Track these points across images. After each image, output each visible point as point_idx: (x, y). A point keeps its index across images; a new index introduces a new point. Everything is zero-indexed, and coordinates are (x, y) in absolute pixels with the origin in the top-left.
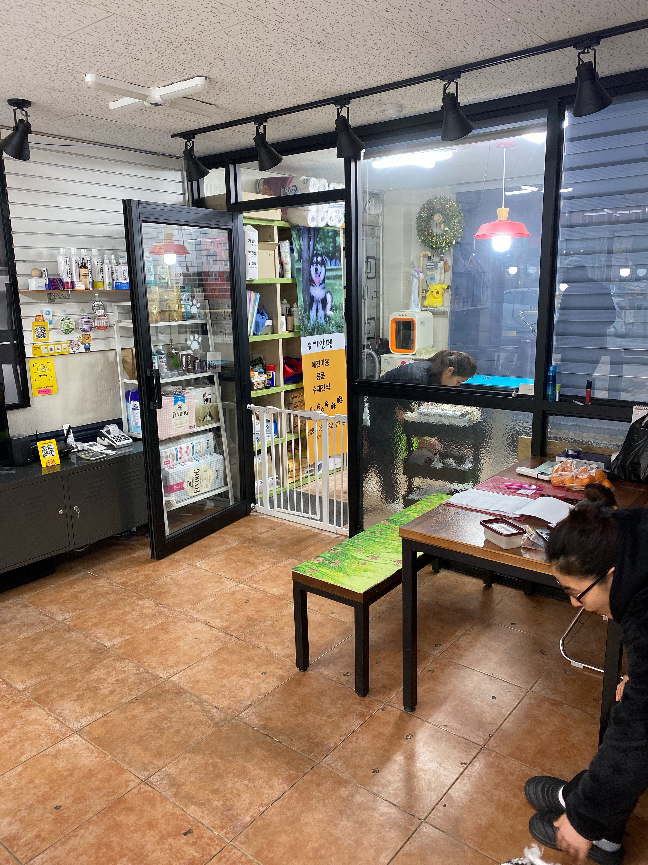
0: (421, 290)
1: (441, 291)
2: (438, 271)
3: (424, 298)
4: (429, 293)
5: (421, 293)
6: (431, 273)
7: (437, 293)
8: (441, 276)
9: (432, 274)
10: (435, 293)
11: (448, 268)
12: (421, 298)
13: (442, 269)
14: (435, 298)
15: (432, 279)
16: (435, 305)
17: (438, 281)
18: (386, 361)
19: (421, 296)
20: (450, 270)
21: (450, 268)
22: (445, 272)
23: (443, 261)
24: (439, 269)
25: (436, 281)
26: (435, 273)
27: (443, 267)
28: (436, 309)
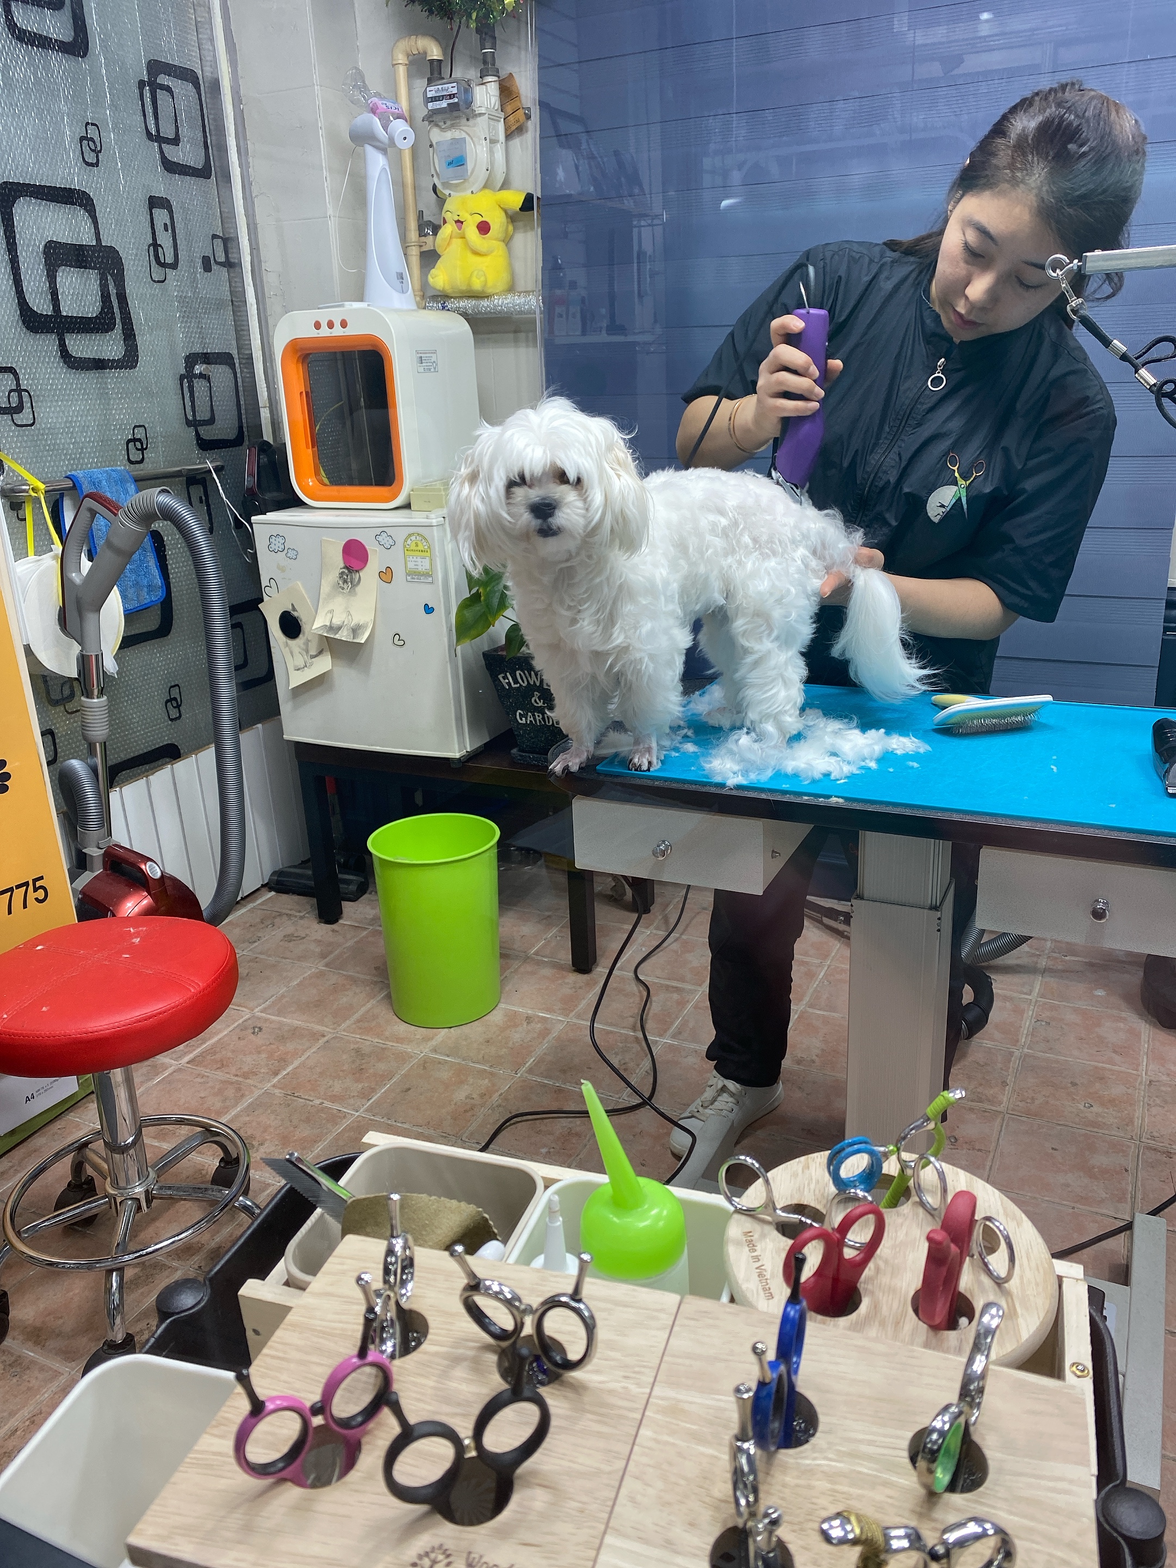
0: (413, 225)
1: (497, 221)
2: (481, 127)
3: (430, 258)
4: (447, 230)
5: (413, 235)
6: (449, 135)
7: (484, 228)
8: (491, 152)
9: (455, 141)
10: (471, 231)
11: (520, 114)
12: (415, 260)
13: (492, 118)
14: (476, 253)
15: (458, 162)
16: (477, 285)
17: (482, 176)
18: (277, 544)
19: (414, 252)
20: (529, 122)
21: (528, 117)
22: (509, 136)
23: (495, 78)
24: (481, 114)
25: (472, 173)
26: (464, 135)
27: (497, 106)
28: (485, 303)
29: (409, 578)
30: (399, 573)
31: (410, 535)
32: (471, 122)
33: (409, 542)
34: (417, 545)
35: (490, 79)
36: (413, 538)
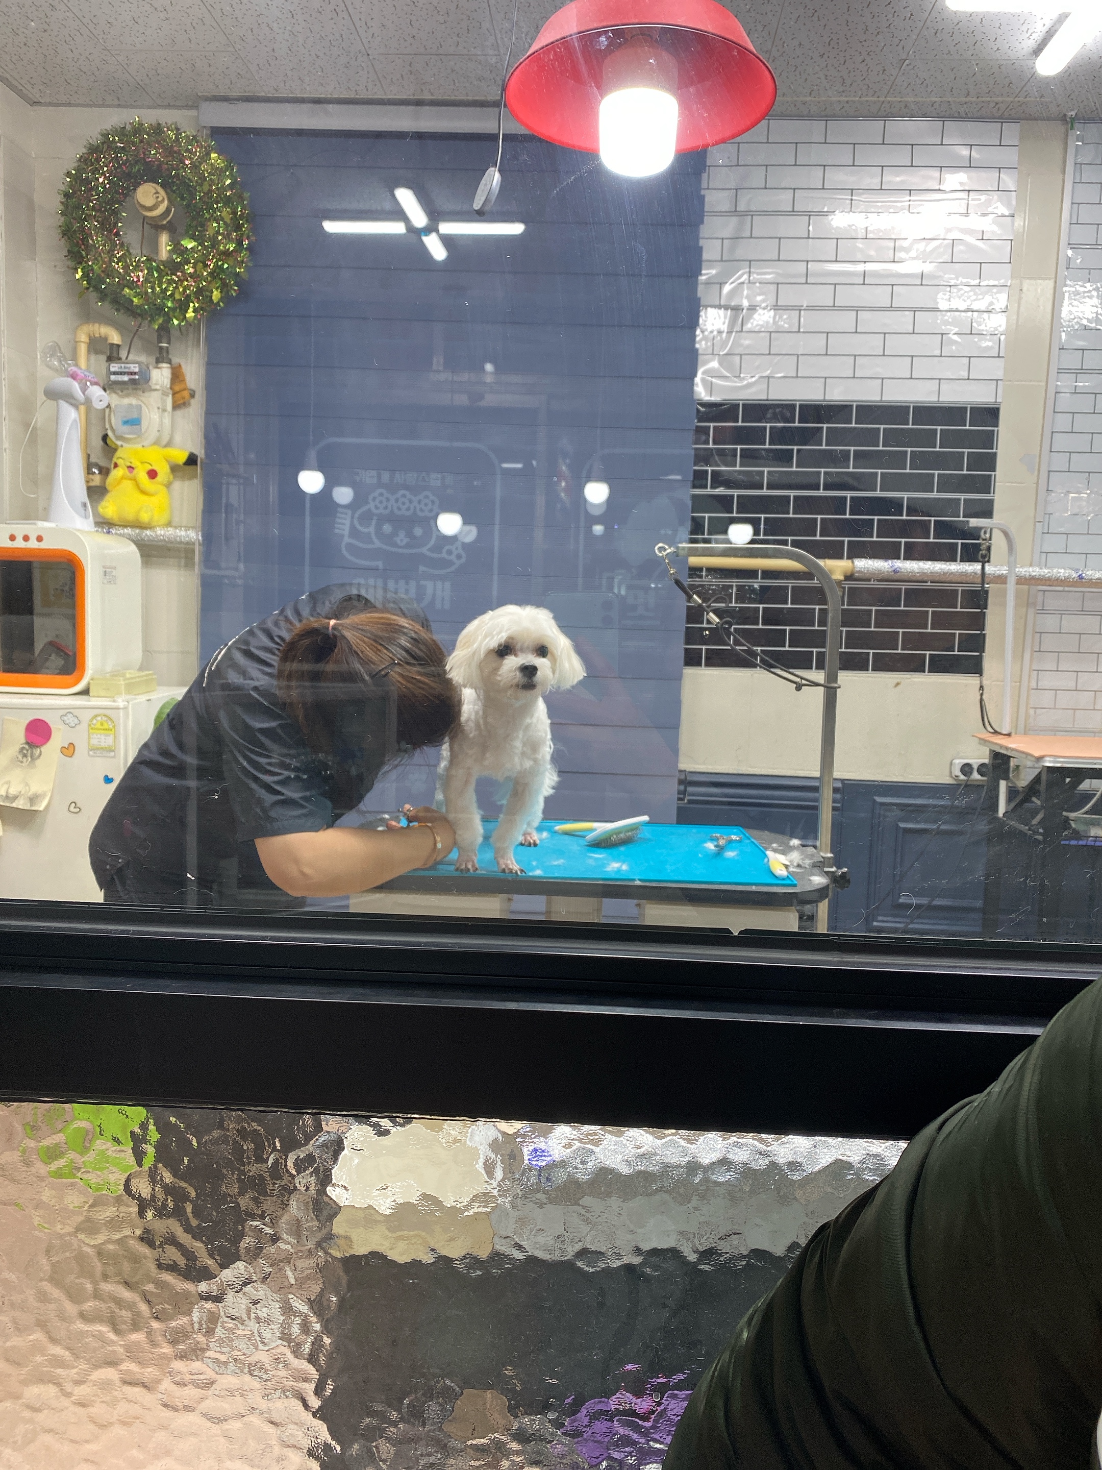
2: (154, 401)
3: (97, 492)
4: (118, 473)
6: (127, 401)
7: (152, 474)
8: (161, 418)
9: (132, 406)
10: (141, 476)
11: (186, 394)
13: (165, 394)
14: (143, 492)
15: (134, 422)
17: (153, 435)
20: (192, 401)
21: (192, 395)
22: (176, 407)
23: (168, 365)
24: (156, 390)
25: (146, 432)
26: (140, 403)
27: (169, 386)
28: (148, 532)
29: (91, 753)
30: (81, 749)
31: (96, 716)
32: (146, 394)
33: (94, 721)
34: (102, 724)
35: (164, 365)
36: (99, 718)
